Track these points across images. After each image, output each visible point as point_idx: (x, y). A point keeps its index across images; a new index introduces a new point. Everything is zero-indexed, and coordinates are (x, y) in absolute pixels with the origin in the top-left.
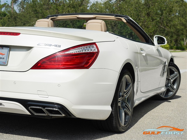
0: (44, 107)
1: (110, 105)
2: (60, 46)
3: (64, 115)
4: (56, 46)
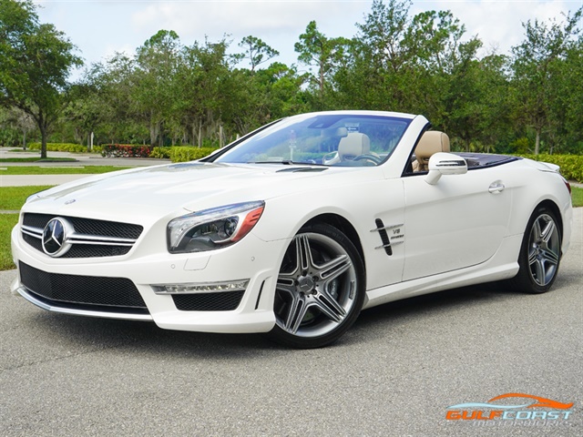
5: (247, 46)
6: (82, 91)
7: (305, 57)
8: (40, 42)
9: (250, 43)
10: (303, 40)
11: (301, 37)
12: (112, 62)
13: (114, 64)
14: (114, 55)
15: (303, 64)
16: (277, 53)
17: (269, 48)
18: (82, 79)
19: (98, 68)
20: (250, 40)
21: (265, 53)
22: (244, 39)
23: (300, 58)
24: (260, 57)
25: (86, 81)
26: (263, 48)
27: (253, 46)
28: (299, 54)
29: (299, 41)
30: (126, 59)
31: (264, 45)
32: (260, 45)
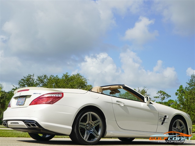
0: (30, 122)
1: (71, 126)
2: (41, 94)
3: (37, 127)
4: (39, 94)
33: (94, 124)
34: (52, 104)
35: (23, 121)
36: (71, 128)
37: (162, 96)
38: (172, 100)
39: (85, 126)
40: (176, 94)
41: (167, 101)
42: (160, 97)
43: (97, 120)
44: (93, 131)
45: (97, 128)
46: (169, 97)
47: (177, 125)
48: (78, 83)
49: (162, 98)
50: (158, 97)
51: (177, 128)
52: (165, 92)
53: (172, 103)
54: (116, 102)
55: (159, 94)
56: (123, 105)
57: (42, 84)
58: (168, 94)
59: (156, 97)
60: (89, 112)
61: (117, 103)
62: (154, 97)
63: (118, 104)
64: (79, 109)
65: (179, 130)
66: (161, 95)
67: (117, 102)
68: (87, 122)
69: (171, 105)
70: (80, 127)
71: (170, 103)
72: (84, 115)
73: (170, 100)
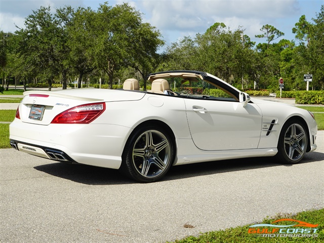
0: (54, 153)
1: (120, 156)
3: (66, 160)
4: (66, 105)
5: (265, 31)
6: (165, 57)
7: (300, 36)
8: (142, 32)
9: (267, 29)
10: (297, 26)
11: (296, 25)
12: (182, 42)
13: (184, 43)
14: (184, 38)
15: (298, 40)
16: (283, 34)
17: (278, 31)
18: (165, 51)
19: (175, 45)
20: (267, 27)
21: (275, 34)
22: (263, 26)
23: (297, 37)
24: (273, 37)
25: (167, 53)
26: (274, 31)
27: (269, 30)
28: (296, 34)
29: (295, 27)
30: (190, 40)
31: (275, 29)
32: (273, 30)
33: (156, 149)
34: (88, 123)
35: (43, 148)
36: (120, 159)
37: (270, 33)
38: (287, 41)
39: (143, 153)
40: (294, 31)
41: (278, 42)
42: (265, 35)
43: (162, 141)
44: (155, 159)
45: (162, 155)
46: (281, 35)
47: (292, 133)
48: (125, 21)
49: (269, 38)
50: (263, 36)
51: (292, 138)
52: (274, 27)
53: (287, 44)
54: (192, 109)
55: (264, 30)
56: (203, 112)
57: (65, 22)
58: (280, 31)
59: (259, 36)
60: (149, 131)
61: (194, 110)
62: (256, 37)
63: (196, 112)
64: (132, 128)
65: (295, 140)
66: (268, 32)
67: (194, 107)
68: (146, 147)
69: (283, 49)
70: (134, 156)
71: (282, 45)
72: (140, 136)
73: (283, 40)
